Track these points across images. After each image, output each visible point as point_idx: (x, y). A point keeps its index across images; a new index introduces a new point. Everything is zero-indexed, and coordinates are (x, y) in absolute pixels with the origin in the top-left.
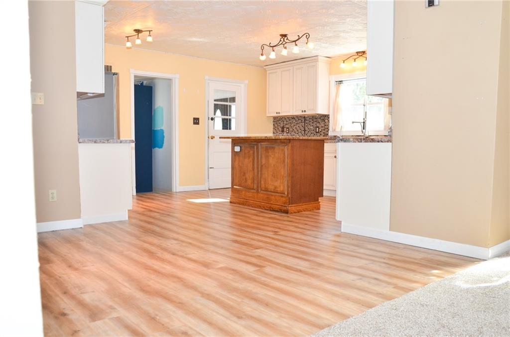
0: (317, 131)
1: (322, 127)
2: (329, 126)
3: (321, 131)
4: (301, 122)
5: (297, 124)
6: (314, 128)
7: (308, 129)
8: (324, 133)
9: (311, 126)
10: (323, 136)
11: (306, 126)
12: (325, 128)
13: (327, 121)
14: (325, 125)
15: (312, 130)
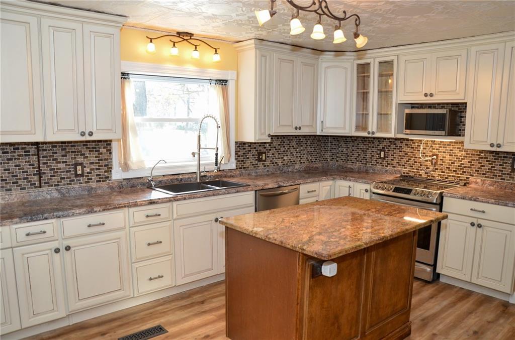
0: (79, 172)
1: (91, 163)
2: (109, 161)
3: (91, 173)
4: (26, 155)
5: (8, 159)
6: (68, 167)
7: (51, 170)
8: (99, 175)
9: (59, 162)
10: (97, 181)
11: (44, 163)
12: (102, 166)
13: (105, 150)
14: (99, 160)
15: (64, 172)
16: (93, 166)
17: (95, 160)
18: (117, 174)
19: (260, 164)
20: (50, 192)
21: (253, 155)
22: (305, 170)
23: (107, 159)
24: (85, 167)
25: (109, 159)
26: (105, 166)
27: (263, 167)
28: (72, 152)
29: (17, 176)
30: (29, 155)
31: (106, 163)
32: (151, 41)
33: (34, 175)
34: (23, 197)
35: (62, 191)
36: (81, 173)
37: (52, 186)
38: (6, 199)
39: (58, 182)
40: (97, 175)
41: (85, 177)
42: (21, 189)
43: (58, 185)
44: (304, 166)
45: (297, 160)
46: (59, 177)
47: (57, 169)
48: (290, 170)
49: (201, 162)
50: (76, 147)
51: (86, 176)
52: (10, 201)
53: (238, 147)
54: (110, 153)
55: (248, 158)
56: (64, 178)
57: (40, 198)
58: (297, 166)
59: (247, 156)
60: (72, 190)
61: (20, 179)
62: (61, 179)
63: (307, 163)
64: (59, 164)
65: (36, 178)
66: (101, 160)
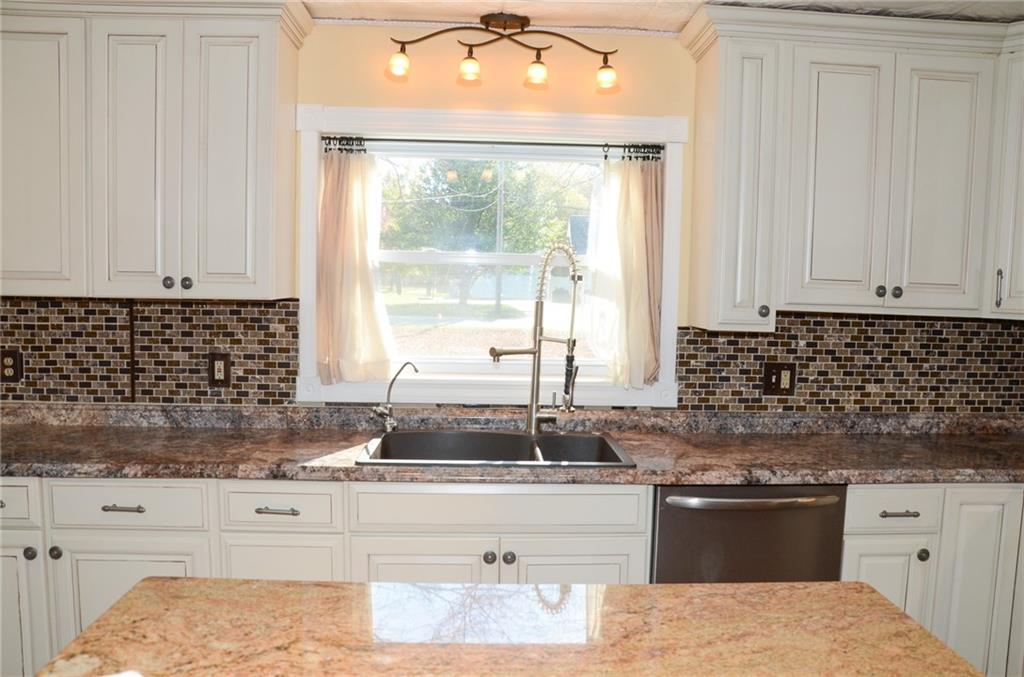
1: (247, 357)
2: (292, 354)
3: (245, 379)
4: (108, 328)
5: (74, 334)
6: (195, 361)
7: (157, 363)
8: (266, 387)
9: (176, 349)
10: (260, 402)
11: (143, 348)
12: (272, 365)
13: (281, 328)
14: (266, 350)
15: (184, 371)
16: (251, 365)
17: (256, 349)
18: (309, 391)
19: (771, 400)
20: (147, 413)
21: (742, 372)
22: (952, 435)
23: (287, 350)
24: (233, 364)
25: (291, 350)
26: (281, 365)
27: (780, 410)
28: (205, 327)
29: (88, 370)
30: (114, 328)
31: (282, 358)
32: (403, 50)
33: (123, 371)
34: (94, 417)
35: (173, 414)
36: (222, 378)
37: (156, 400)
38: (63, 418)
39: (171, 392)
40: (260, 387)
41: (231, 389)
42: (96, 400)
43: (171, 400)
44: (947, 419)
45: (923, 399)
46: (174, 382)
47: (171, 363)
48: (885, 429)
49: (541, 379)
50: (215, 316)
51: (235, 386)
52: (68, 423)
53: (689, 342)
54: (296, 336)
55: (727, 379)
56: (184, 386)
57: (127, 425)
58: (917, 421)
59: (720, 371)
60: (196, 414)
61: (95, 378)
62: (178, 386)
63: (964, 412)
64: (174, 353)
65: (126, 378)
66: (273, 350)
